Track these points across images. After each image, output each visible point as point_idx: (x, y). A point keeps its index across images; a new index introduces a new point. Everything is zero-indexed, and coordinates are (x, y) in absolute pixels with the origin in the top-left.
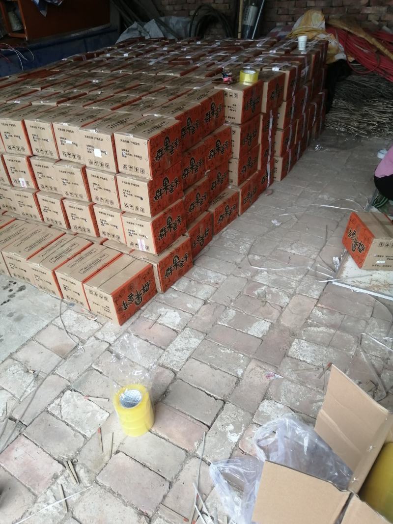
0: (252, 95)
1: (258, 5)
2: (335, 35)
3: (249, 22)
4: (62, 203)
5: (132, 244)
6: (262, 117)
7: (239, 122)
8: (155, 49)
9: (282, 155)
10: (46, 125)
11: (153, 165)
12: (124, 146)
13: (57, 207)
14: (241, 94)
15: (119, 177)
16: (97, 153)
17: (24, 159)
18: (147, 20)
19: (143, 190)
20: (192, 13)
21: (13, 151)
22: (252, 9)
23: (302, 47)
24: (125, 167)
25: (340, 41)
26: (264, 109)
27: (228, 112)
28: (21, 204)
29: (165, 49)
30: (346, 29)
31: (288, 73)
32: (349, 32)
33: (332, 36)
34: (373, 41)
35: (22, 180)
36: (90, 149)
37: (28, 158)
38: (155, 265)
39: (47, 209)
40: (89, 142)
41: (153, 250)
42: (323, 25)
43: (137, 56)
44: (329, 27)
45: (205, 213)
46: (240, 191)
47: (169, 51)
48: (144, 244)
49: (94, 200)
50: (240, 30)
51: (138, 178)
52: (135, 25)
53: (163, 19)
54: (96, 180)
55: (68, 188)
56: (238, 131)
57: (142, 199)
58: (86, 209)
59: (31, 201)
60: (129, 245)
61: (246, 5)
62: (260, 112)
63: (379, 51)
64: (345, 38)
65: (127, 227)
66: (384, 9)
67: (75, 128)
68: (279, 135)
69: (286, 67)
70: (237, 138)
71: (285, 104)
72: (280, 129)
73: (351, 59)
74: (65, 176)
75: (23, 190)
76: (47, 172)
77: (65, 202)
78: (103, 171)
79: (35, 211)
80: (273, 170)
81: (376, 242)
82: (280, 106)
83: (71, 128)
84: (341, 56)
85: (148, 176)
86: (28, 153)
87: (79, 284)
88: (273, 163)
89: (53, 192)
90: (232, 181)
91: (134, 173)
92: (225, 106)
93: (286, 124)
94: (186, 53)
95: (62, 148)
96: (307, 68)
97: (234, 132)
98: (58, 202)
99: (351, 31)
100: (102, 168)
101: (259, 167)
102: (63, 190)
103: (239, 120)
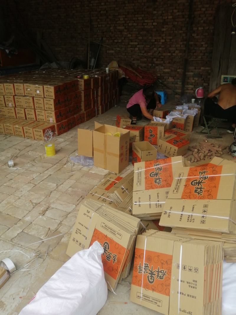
0: (87, 82)
1: (95, 59)
2: (121, 69)
3: (92, 64)
4: (25, 110)
5: (48, 121)
6: (91, 90)
7: (83, 90)
8: (55, 71)
9: (101, 105)
10: (22, 85)
11: (55, 94)
12: (47, 89)
13: (23, 112)
14: (83, 81)
15: (45, 99)
16: (38, 92)
17: (12, 96)
18: (52, 62)
19: (52, 102)
20: (70, 60)
21: (8, 94)
22: (93, 60)
23: (107, 72)
24: (46, 96)
25: (123, 71)
26: (92, 88)
27: (80, 87)
28: (9, 112)
29: (59, 71)
30: (125, 67)
31: (100, 77)
32: (126, 68)
33: (121, 70)
34: (134, 71)
35: (10, 104)
36: (36, 91)
37: (14, 96)
38: (56, 125)
39: (18, 113)
40: (36, 88)
41: (55, 122)
42: (117, 66)
43: (48, 72)
44: (119, 67)
45: (72, 117)
46: (85, 112)
47: (60, 72)
48: (52, 120)
49: (36, 108)
50: (88, 67)
51: (50, 98)
52: (47, 63)
53: (58, 62)
54: (37, 101)
55: (27, 105)
56: (83, 92)
57: (51, 105)
58: (33, 111)
59: (13, 111)
60: (47, 121)
61: (91, 58)
62: (91, 88)
63: (137, 75)
64: (125, 70)
65: (47, 115)
66: (139, 62)
67: (31, 85)
68: (99, 98)
69: (100, 76)
70: (83, 95)
71: (100, 88)
72: (99, 96)
73: (128, 77)
74: (26, 100)
75: (10, 107)
76: (20, 100)
77: (26, 110)
78: (40, 98)
79: (14, 115)
80: (98, 110)
81: (122, 120)
82: (98, 88)
83: (30, 85)
84: (124, 76)
85: (54, 97)
86: (14, 94)
87: (31, 129)
88: (98, 108)
89: (21, 107)
90: (82, 110)
91: (49, 97)
92: (78, 85)
93: (102, 94)
94: (67, 72)
95: (26, 92)
96: (108, 78)
97: (82, 93)
98: (23, 110)
99: (127, 68)
100: (39, 97)
101: (92, 107)
102: (25, 105)
103: (83, 89)
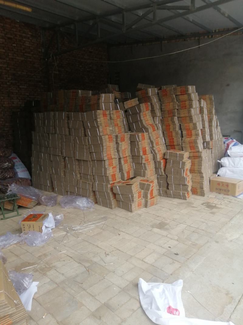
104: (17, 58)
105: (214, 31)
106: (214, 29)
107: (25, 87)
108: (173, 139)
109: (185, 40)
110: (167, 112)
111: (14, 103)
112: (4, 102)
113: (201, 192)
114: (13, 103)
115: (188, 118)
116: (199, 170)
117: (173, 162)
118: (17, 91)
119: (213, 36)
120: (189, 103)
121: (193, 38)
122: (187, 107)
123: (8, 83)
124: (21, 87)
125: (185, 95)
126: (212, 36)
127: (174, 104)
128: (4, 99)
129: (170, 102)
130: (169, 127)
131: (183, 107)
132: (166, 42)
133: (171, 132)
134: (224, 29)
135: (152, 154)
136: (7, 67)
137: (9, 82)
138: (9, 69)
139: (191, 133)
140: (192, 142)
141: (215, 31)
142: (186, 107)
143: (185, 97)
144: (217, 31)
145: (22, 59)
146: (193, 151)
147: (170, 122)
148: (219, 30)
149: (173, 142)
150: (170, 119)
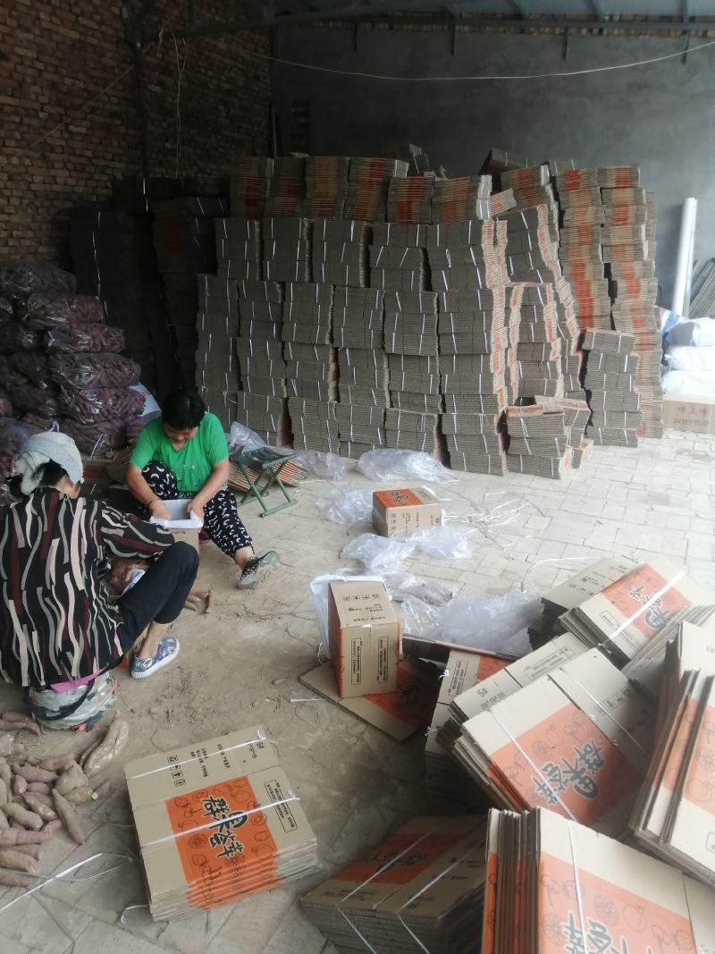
104: (62, 30)
105: (607, 18)
106: (608, 13)
107: (83, 131)
108: (591, 300)
109: (523, 32)
110: (575, 230)
111: (58, 179)
112: (32, 175)
113: (654, 428)
114: (56, 183)
115: (629, 250)
116: (652, 376)
117: (606, 356)
118: (64, 143)
119: (605, 32)
120: (638, 210)
121: (548, 29)
122: (629, 221)
123: (41, 114)
124: (72, 128)
125: (628, 190)
126: (601, 31)
127: (597, 210)
128: (32, 165)
129: (586, 206)
130: (583, 269)
131: (618, 220)
132: (467, 28)
133: (588, 283)
134: (635, 16)
135: (560, 339)
136: (38, 59)
137: (42, 110)
138: (41, 66)
139: (638, 286)
140: (638, 309)
141: (611, 18)
142: (626, 219)
143: (627, 194)
144: (617, 18)
145: (75, 35)
146: (639, 331)
147: (586, 258)
148: (621, 16)
149: (591, 308)
150: (585, 248)
